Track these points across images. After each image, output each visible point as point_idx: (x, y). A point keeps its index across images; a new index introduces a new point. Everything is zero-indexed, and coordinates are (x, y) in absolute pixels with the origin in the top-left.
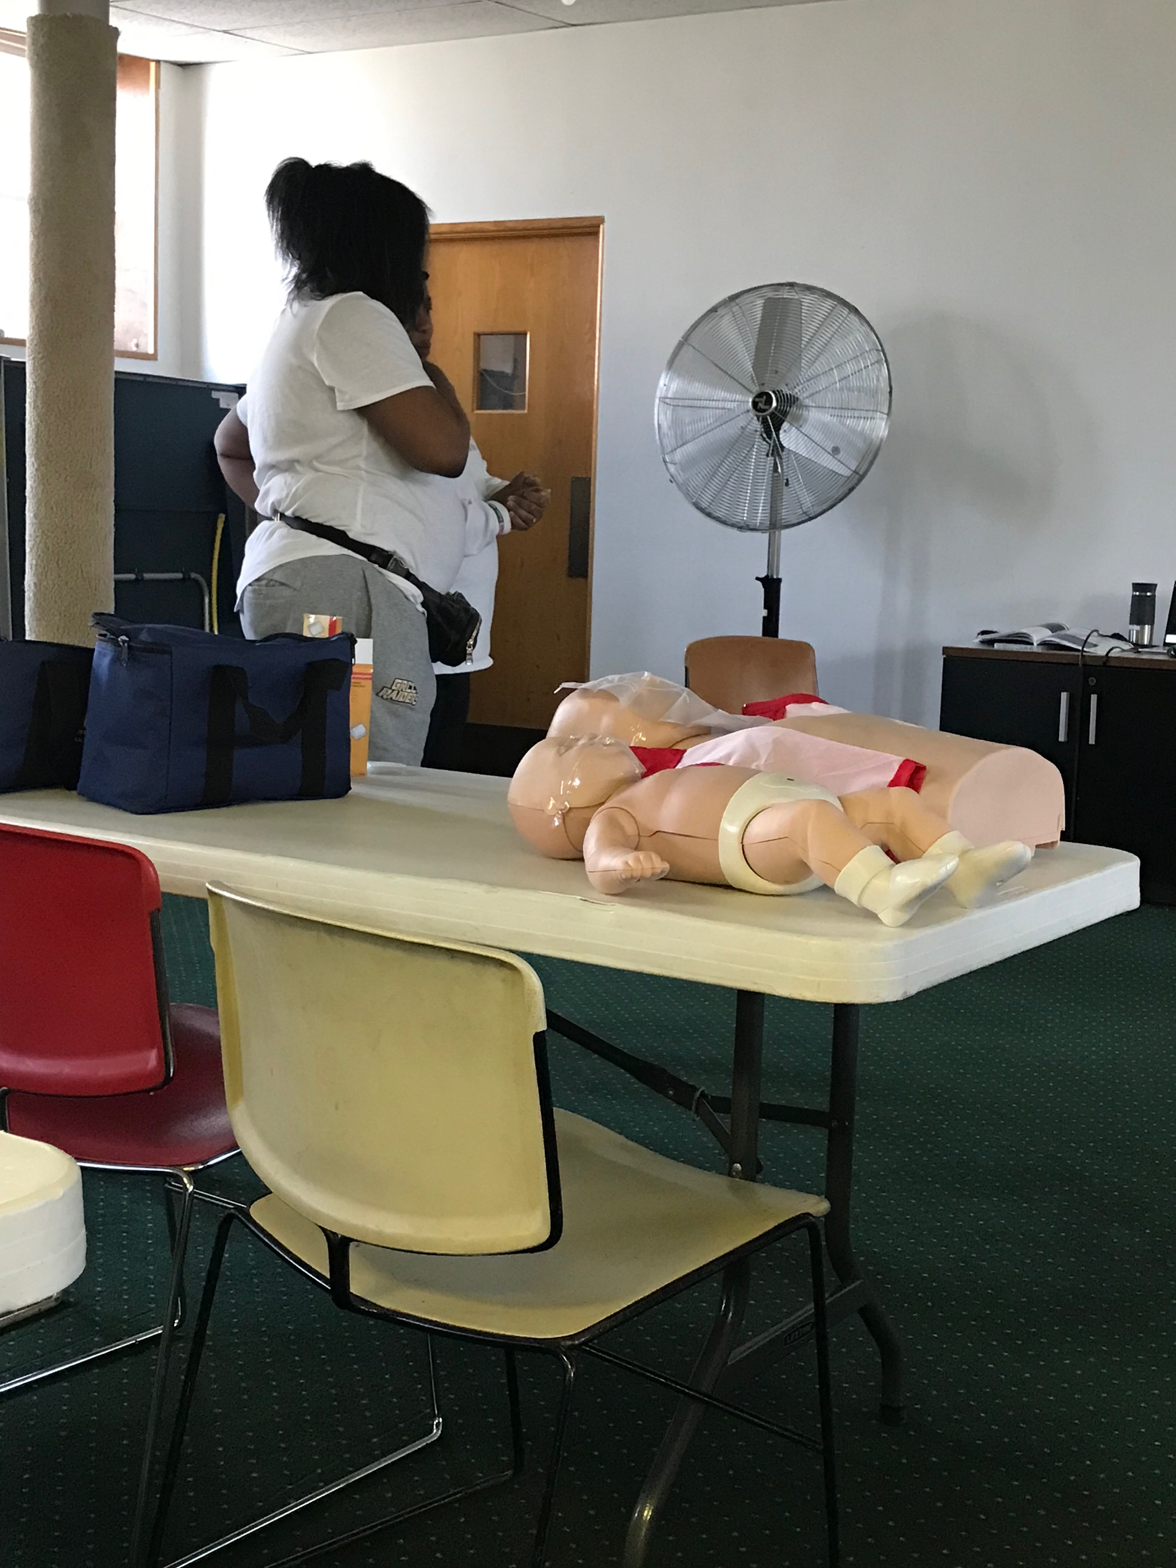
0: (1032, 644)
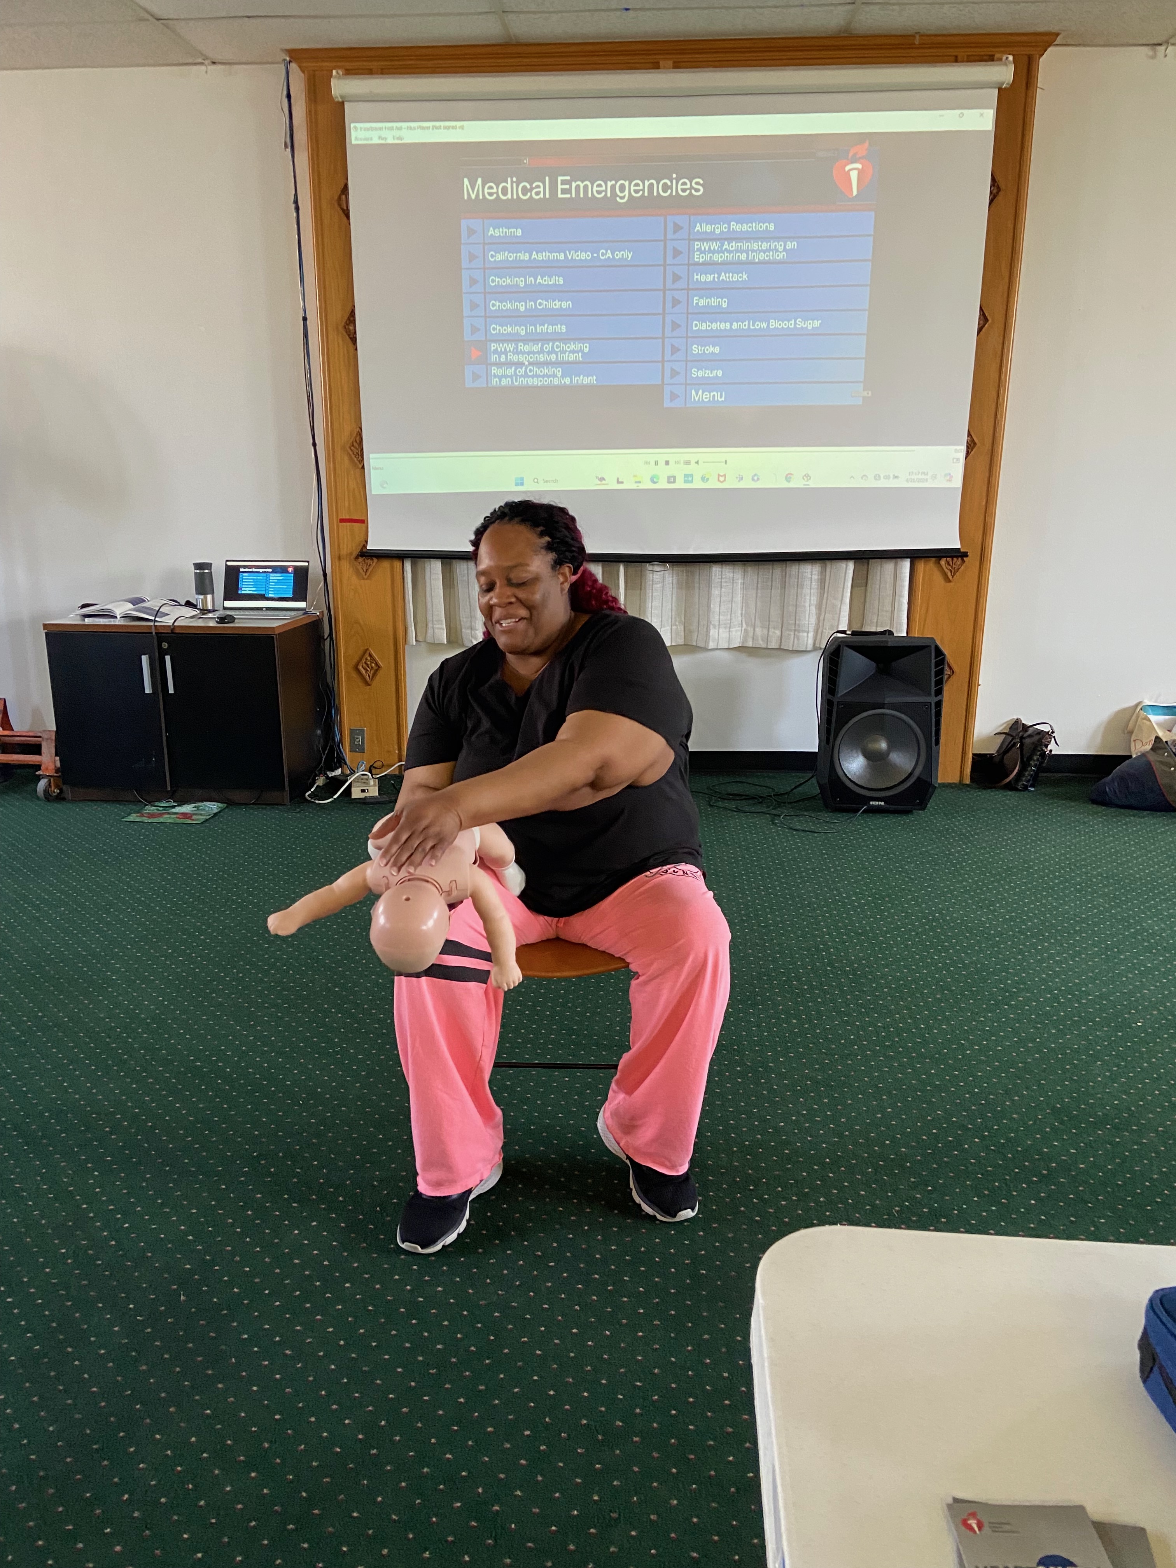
0: (116, 617)
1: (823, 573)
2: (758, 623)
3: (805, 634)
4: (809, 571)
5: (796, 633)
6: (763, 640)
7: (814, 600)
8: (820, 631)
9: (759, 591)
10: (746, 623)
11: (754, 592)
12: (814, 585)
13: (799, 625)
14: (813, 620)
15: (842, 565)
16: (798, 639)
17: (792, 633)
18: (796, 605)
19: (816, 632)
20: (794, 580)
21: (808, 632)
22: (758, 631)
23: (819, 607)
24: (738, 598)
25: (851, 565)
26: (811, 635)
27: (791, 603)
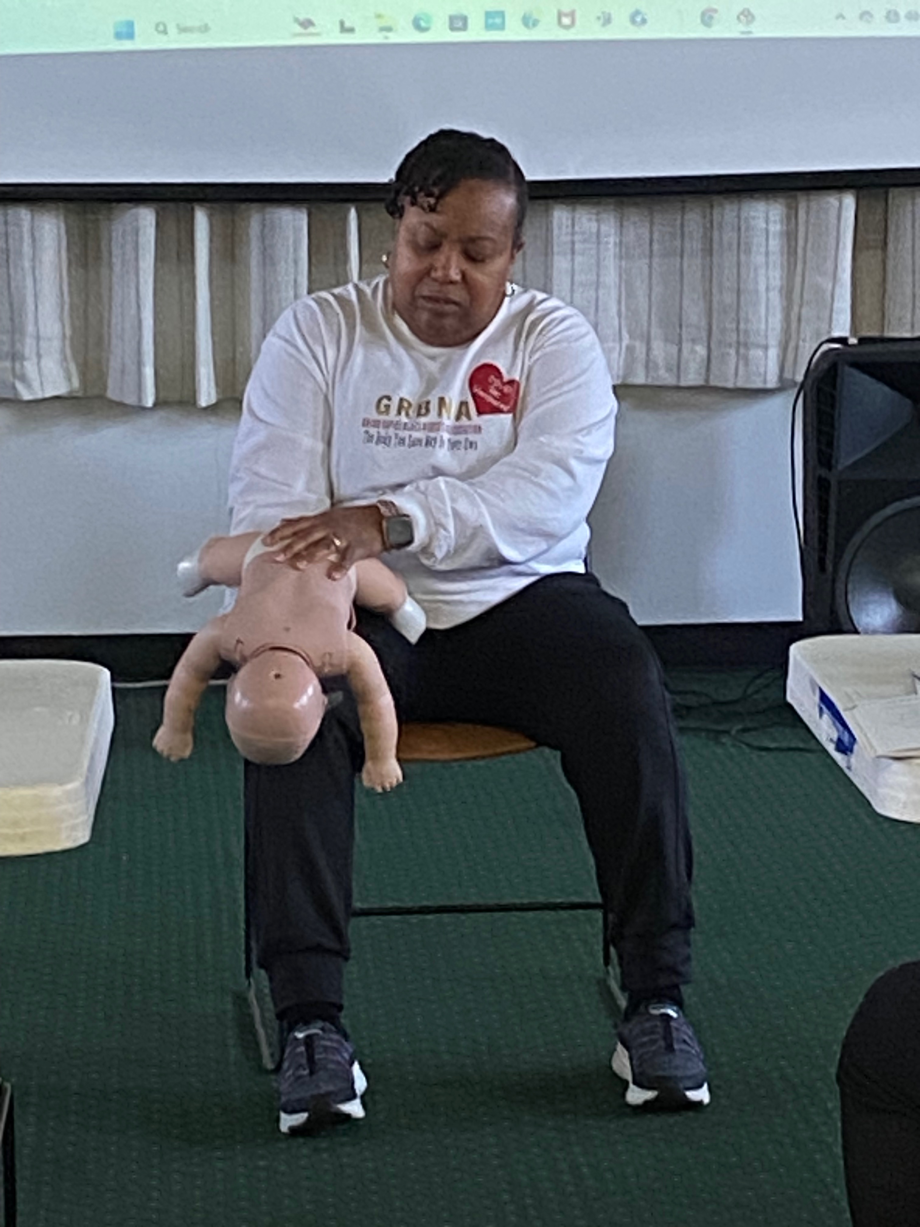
1: (791, 216)
2: (655, 331)
3: (760, 353)
4: (762, 215)
5: (742, 350)
6: (669, 370)
7: (776, 277)
8: (792, 344)
9: (656, 260)
10: (630, 332)
11: (644, 263)
12: (775, 244)
13: (746, 332)
14: (776, 321)
15: (831, 200)
16: (747, 364)
17: (732, 352)
18: (739, 290)
19: (784, 348)
20: (730, 236)
21: (766, 348)
22: (659, 350)
23: (787, 293)
24: (611, 277)
25: (849, 201)
26: (773, 353)
27: (728, 284)
